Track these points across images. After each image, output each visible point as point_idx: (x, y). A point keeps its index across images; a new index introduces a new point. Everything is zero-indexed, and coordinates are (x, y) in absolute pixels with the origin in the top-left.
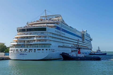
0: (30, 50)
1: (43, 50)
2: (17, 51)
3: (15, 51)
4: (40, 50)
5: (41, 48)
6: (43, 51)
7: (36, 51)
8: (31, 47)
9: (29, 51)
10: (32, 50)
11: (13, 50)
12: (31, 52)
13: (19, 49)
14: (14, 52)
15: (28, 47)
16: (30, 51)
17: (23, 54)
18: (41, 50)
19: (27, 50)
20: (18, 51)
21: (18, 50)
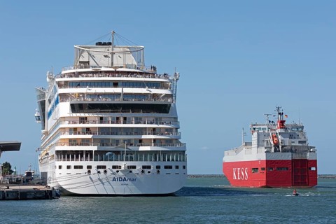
0: (144, 167)
1: (177, 167)
2: (102, 170)
3: (94, 170)
4: (171, 167)
5: (173, 164)
6: (177, 171)
7: (160, 170)
8: (146, 160)
9: (143, 171)
10: (149, 167)
11: (85, 167)
12: (149, 172)
13: (109, 164)
14: (89, 171)
15: (136, 160)
16: (146, 170)
17: (125, 179)
18: (174, 167)
19: (134, 167)
20: (105, 171)
21: (104, 167)
